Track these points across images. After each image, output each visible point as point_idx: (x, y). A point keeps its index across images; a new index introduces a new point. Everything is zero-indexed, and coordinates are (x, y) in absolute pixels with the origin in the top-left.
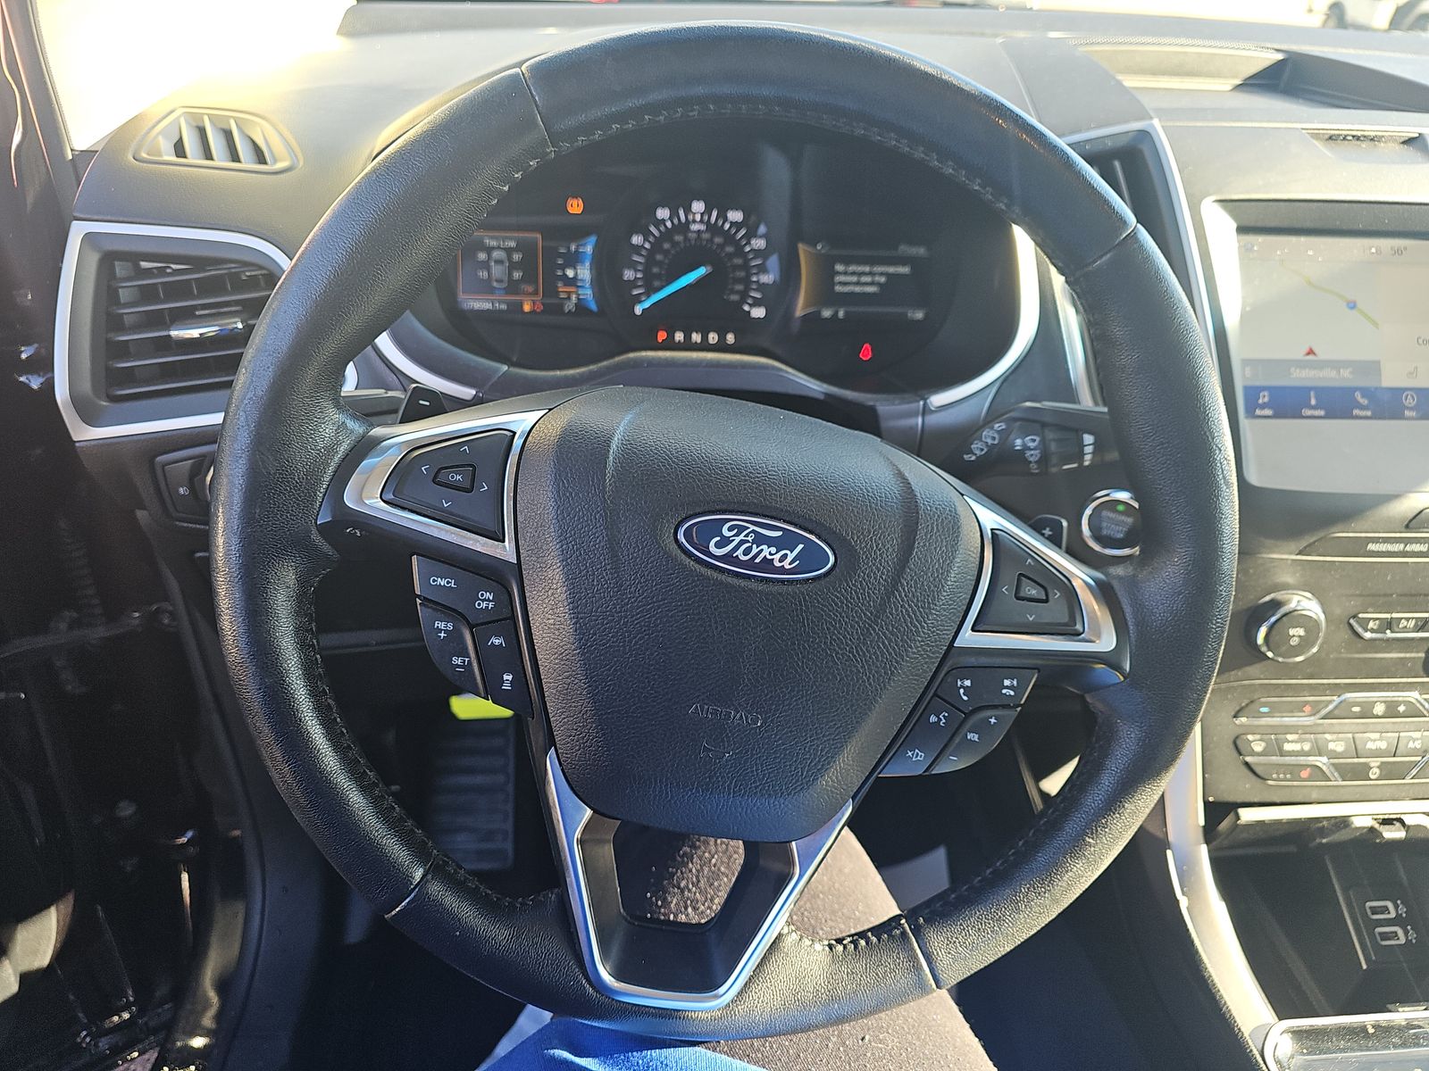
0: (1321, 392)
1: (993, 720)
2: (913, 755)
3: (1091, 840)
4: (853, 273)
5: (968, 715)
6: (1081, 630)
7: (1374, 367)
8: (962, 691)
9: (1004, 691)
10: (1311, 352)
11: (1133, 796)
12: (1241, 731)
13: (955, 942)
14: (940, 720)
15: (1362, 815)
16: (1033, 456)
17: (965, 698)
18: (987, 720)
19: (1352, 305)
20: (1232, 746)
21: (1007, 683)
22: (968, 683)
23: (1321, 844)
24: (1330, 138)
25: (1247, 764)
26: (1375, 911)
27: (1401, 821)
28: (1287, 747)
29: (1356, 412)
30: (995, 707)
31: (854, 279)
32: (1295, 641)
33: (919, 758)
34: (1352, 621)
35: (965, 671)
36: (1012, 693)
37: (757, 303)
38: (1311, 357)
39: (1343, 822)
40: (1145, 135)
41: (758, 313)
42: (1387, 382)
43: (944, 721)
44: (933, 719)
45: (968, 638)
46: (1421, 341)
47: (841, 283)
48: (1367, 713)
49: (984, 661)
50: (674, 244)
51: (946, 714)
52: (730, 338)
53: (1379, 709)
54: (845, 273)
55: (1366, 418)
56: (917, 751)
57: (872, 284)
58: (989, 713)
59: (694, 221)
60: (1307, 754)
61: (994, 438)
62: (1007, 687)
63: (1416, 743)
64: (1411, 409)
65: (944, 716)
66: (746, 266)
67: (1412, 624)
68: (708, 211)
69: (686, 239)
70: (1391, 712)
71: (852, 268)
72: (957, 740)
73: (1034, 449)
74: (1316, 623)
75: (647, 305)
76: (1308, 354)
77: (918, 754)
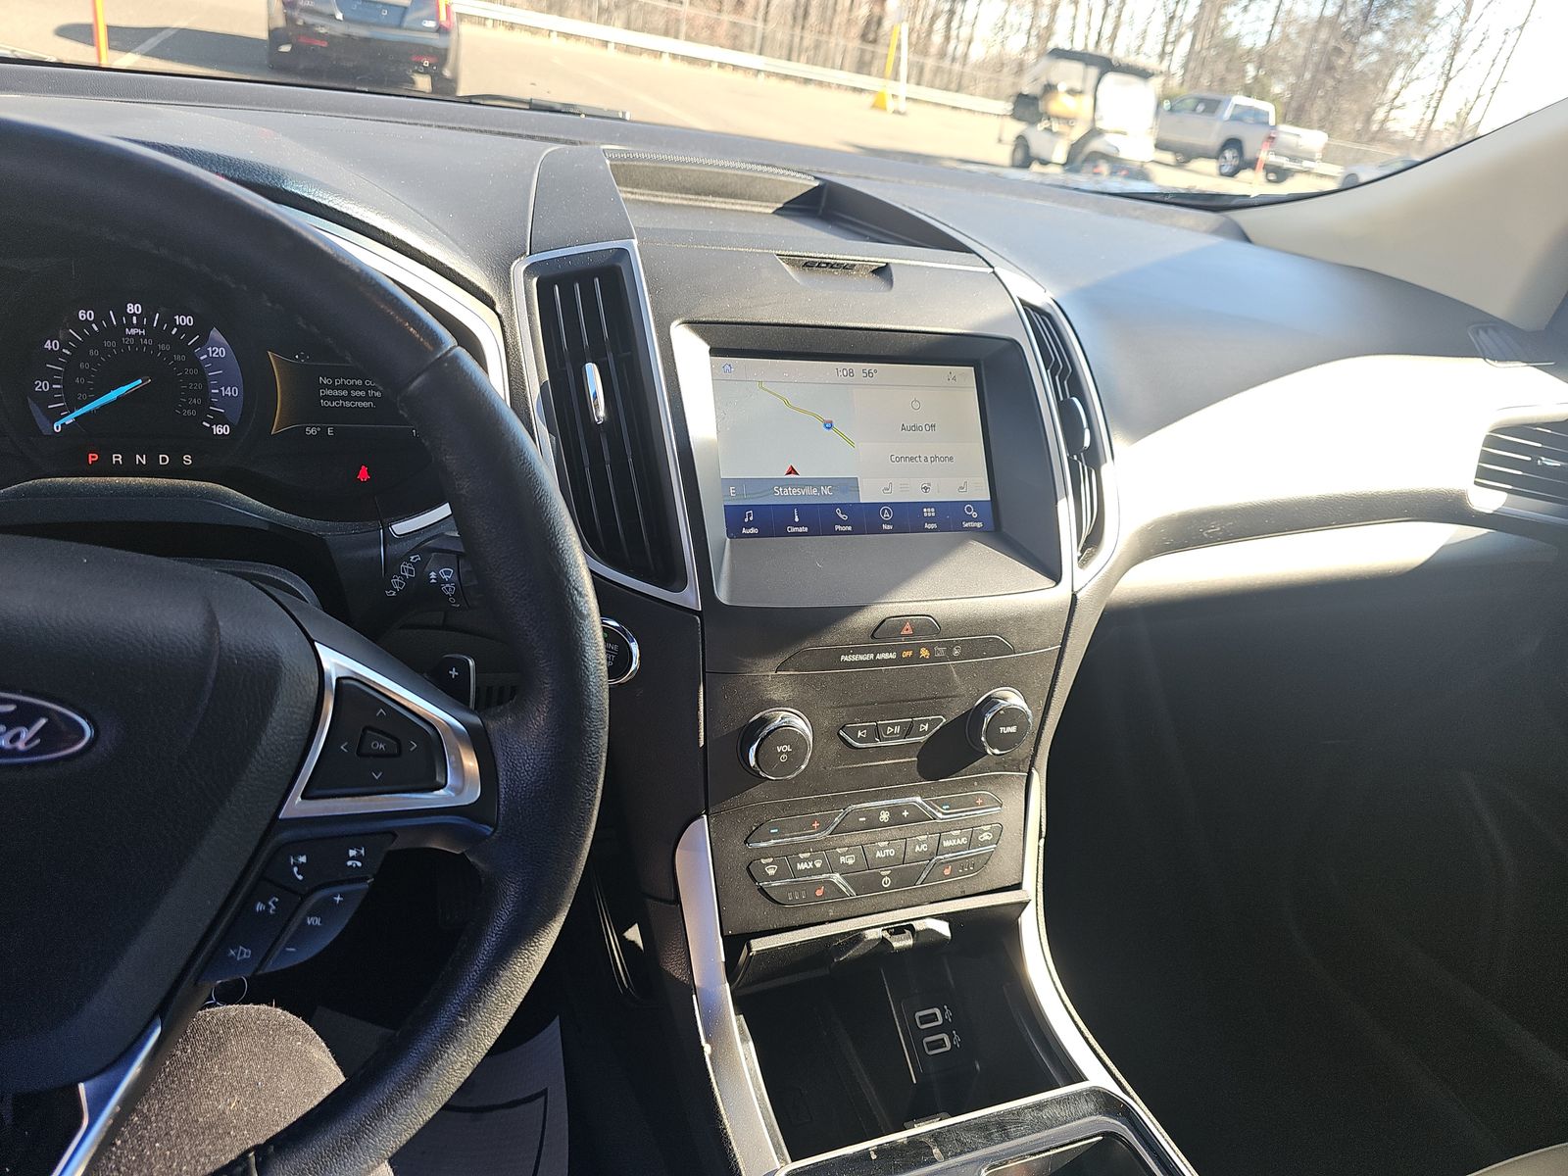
0: (802, 508)
1: (338, 899)
2: (236, 954)
3: (463, 1020)
4: (342, 387)
5: (305, 897)
6: (443, 782)
7: (852, 484)
8: (295, 869)
9: (349, 863)
10: (792, 471)
11: (508, 962)
12: (754, 855)
13: (304, 1169)
14: (268, 907)
15: (873, 927)
16: (448, 589)
17: (300, 877)
18: (330, 900)
19: (829, 425)
20: (746, 873)
21: (352, 853)
22: (303, 859)
23: (839, 962)
24: (806, 265)
25: (761, 890)
26: (925, 1019)
27: (911, 928)
28: (801, 866)
29: (838, 527)
30: (341, 883)
31: (345, 393)
32: (783, 758)
33: (245, 956)
34: (841, 733)
35: (297, 846)
36: (359, 864)
37: (220, 420)
38: (792, 476)
39: (856, 937)
40: (622, 253)
41: (221, 430)
42: (865, 498)
43: (274, 907)
44: (260, 907)
45: (296, 806)
46: (894, 458)
47: (326, 397)
48: (873, 824)
49: (319, 831)
50: (104, 351)
51: (277, 900)
52: (187, 459)
53: (884, 816)
54: (332, 387)
55: (846, 533)
56: (241, 948)
57: (366, 399)
58: (334, 890)
59: (131, 326)
60: (820, 872)
61: (410, 572)
62: (353, 858)
63: (923, 846)
64: (887, 523)
65: (274, 902)
66: (202, 377)
67: (897, 729)
68: (147, 313)
69: (120, 345)
70: (897, 819)
71: (339, 382)
72: (293, 927)
73: (449, 582)
74: (802, 738)
75: (69, 420)
76: (789, 473)
77: (242, 951)
